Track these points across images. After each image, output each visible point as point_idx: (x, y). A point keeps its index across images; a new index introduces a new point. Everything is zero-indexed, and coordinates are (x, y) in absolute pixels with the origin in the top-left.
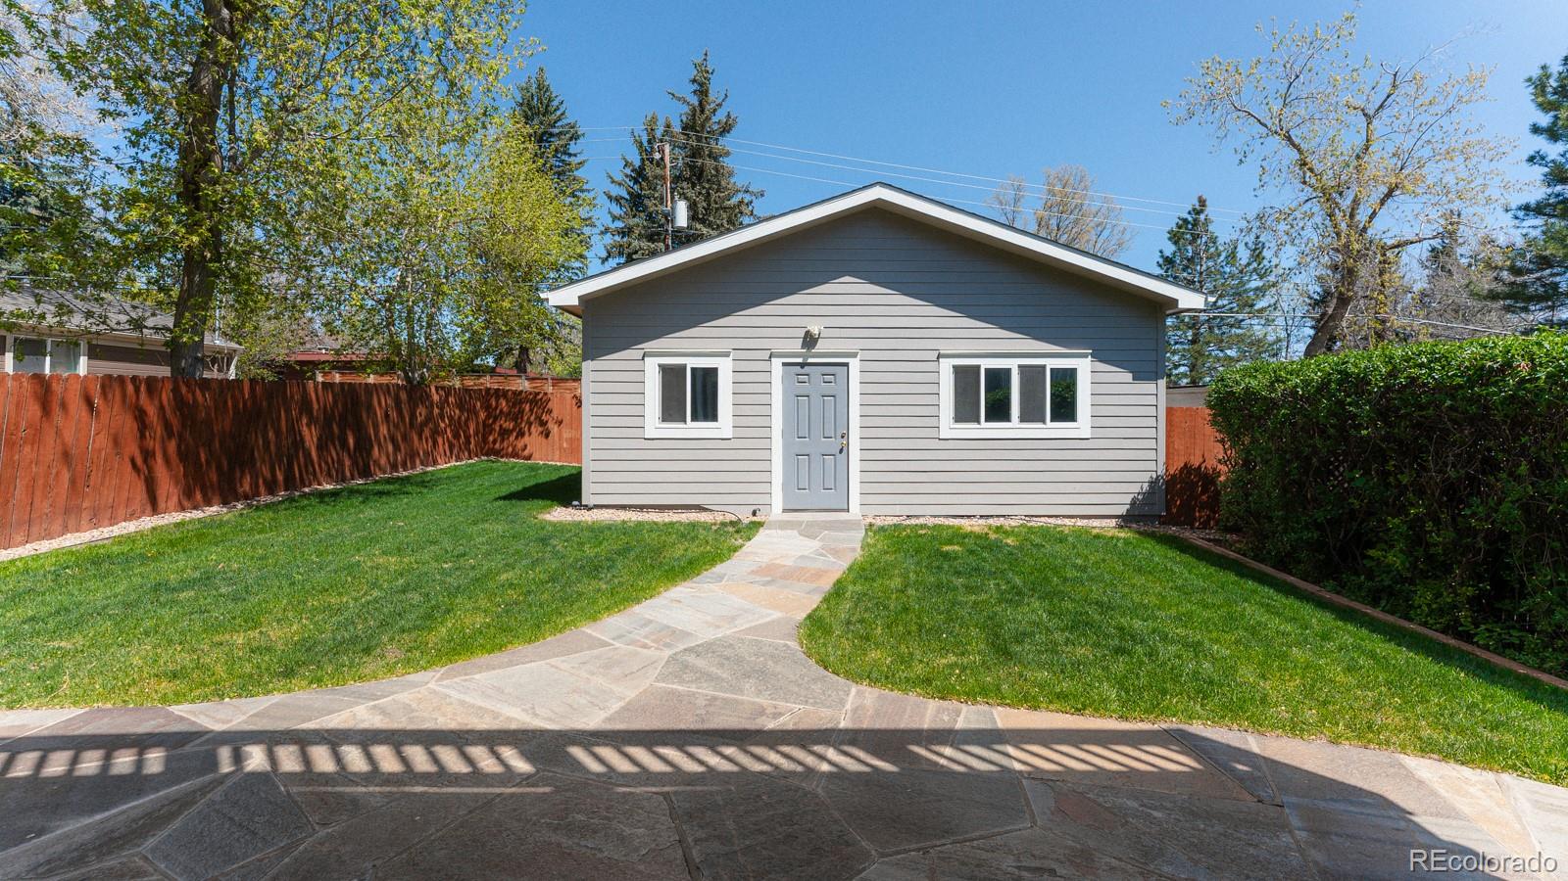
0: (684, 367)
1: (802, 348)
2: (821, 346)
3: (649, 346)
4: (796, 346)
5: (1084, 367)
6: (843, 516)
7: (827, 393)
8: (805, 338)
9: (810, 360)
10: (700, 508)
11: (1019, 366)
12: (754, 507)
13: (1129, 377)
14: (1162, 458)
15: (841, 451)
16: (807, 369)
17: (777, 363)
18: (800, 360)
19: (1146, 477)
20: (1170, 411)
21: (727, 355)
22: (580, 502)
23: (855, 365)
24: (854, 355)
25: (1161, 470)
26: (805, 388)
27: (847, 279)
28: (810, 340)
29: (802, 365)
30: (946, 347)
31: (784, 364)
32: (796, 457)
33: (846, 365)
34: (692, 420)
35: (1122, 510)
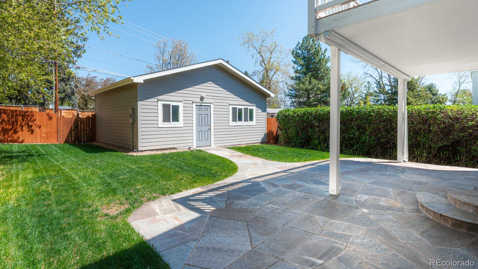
0: (170, 105)
1: (200, 101)
2: (205, 100)
3: (160, 97)
4: (198, 100)
5: (254, 108)
6: (210, 147)
7: (205, 114)
8: (201, 98)
9: (202, 104)
10: (174, 148)
11: (244, 108)
12: (189, 147)
13: (261, 111)
14: (266, 129)
15: (209, 130)
16: (201, 107)
17: (194, 104)
18: (200, 104)
19: (264, 133)
20: (267, 118)
21: (181, 102)
22: (137, 149)
23: (212, 106)
24: (212, 103)
25: (266, 132)
26: (201, 112)
27: (210, 82)
28: (202, 99)
29: (200, 106)
30: (231, 103)
31: (196, 105)
32: (199, 132)
33: (210, 106)
34: (172, 122)
35: (260, 141)
